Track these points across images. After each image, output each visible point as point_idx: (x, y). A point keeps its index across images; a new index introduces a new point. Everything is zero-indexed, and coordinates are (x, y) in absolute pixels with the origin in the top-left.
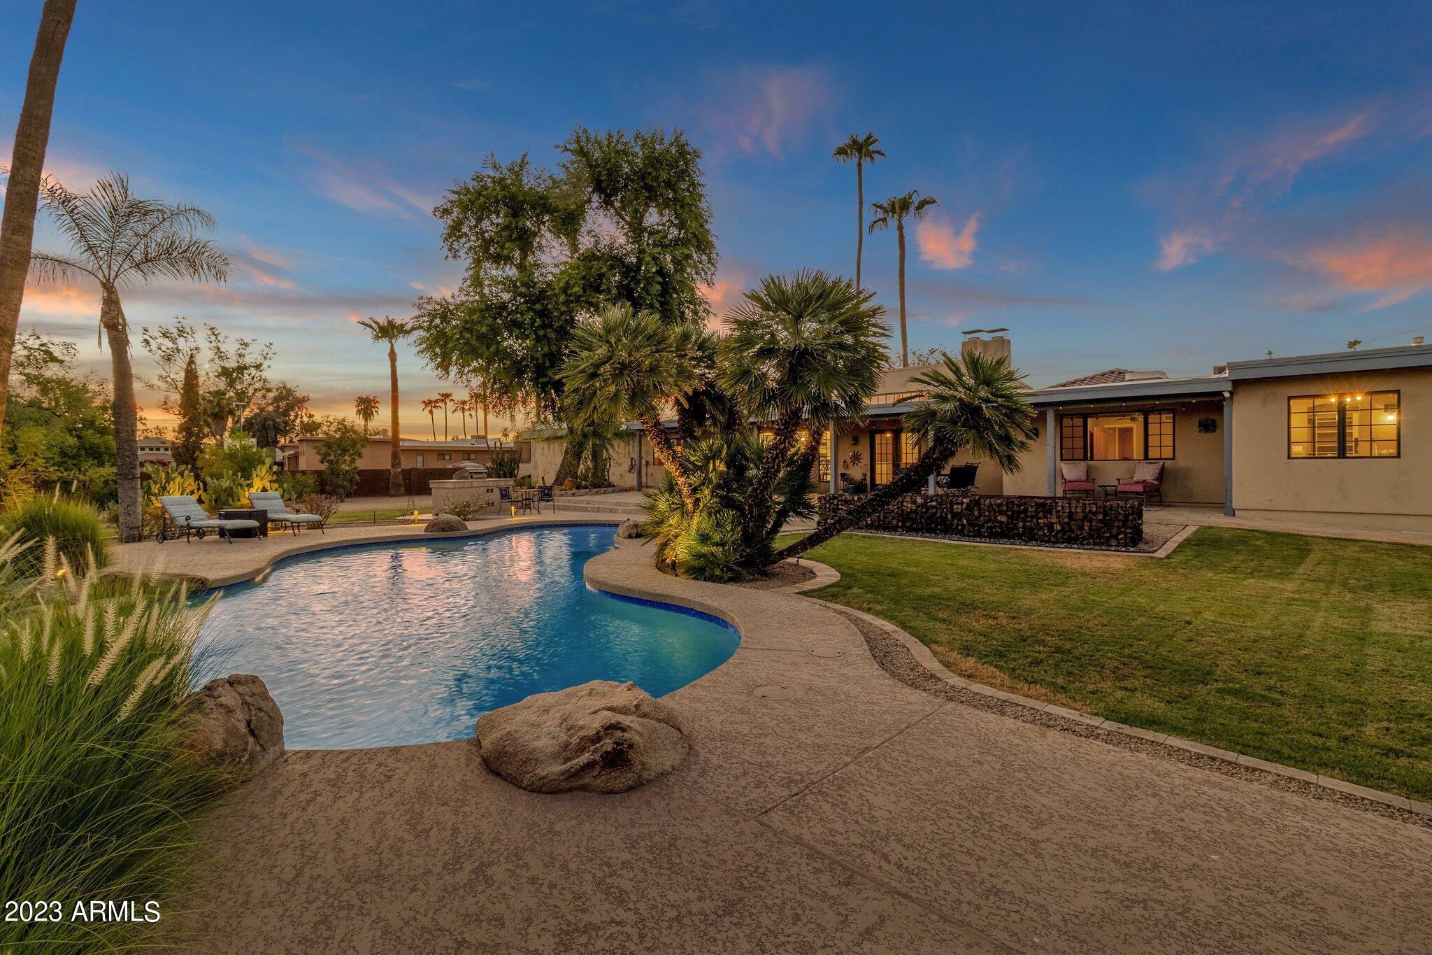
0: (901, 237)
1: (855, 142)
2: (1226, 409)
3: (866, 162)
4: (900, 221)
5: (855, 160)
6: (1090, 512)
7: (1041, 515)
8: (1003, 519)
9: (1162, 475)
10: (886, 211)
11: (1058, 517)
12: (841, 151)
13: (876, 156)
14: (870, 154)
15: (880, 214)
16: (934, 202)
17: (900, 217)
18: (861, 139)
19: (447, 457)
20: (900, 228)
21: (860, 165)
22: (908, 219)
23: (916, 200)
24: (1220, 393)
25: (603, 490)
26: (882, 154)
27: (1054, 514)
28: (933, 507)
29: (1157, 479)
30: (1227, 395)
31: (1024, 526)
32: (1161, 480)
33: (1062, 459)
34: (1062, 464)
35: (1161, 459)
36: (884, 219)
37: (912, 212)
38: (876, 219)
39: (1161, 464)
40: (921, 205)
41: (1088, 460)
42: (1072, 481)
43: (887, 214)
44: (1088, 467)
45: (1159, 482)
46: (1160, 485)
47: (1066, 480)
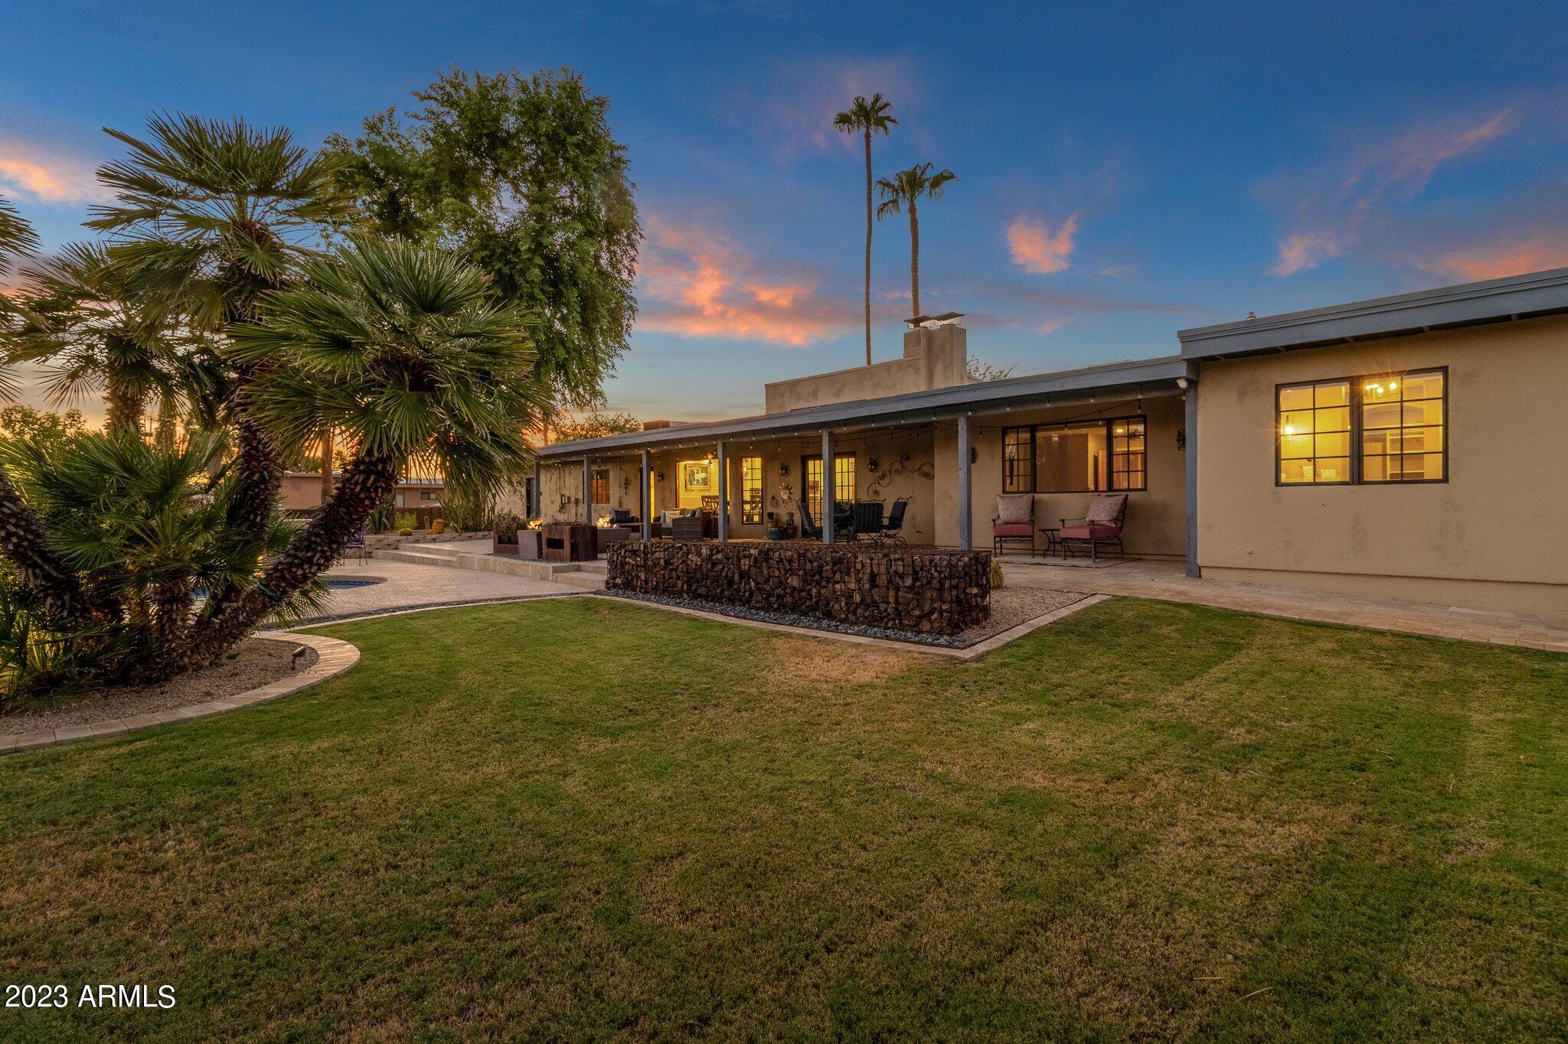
0: (914, 222)
1: (861, 107)
2: (1188, 409)
3: (877, 134)
4: (912, 202)
5: (863, 130)
6: (896, 572)
7: (837, 577)
8: (794, 581)
9: (1125, 512)
10: (895, 190)
11: (859, 581)
12: (843, 119)
13: (887, 123)
14: (880, 122)
15: (889, 196)
16: (952, 177)
17: (912, 195)
18: (869, 101)
19: (433, 496)
20: (912, 210)
21: (868, 136)
22: (922, 200)
23: (930, 174)
24: (1172, 383)
25: (480, 534)
26: (893, 121)
27: (852, 574)
28: (720, 562)
29: (1115, 520)
30: (1183, 384)
31: (819, 593)
32: (1123, 521)
33: (1004, 492)
34: (998, 499)
35: (1129, 490)
36: (894, 201)
37: (927, 191)
38: (886, 201)
39: (1123, 497)
40: (937, 181)
41: (1035, 492)
42: (1006, 523)
43: (897, 194)
44: (1033, 502)
45: (1119, 524)
46: (1121, 529)
47: (1000, 522)
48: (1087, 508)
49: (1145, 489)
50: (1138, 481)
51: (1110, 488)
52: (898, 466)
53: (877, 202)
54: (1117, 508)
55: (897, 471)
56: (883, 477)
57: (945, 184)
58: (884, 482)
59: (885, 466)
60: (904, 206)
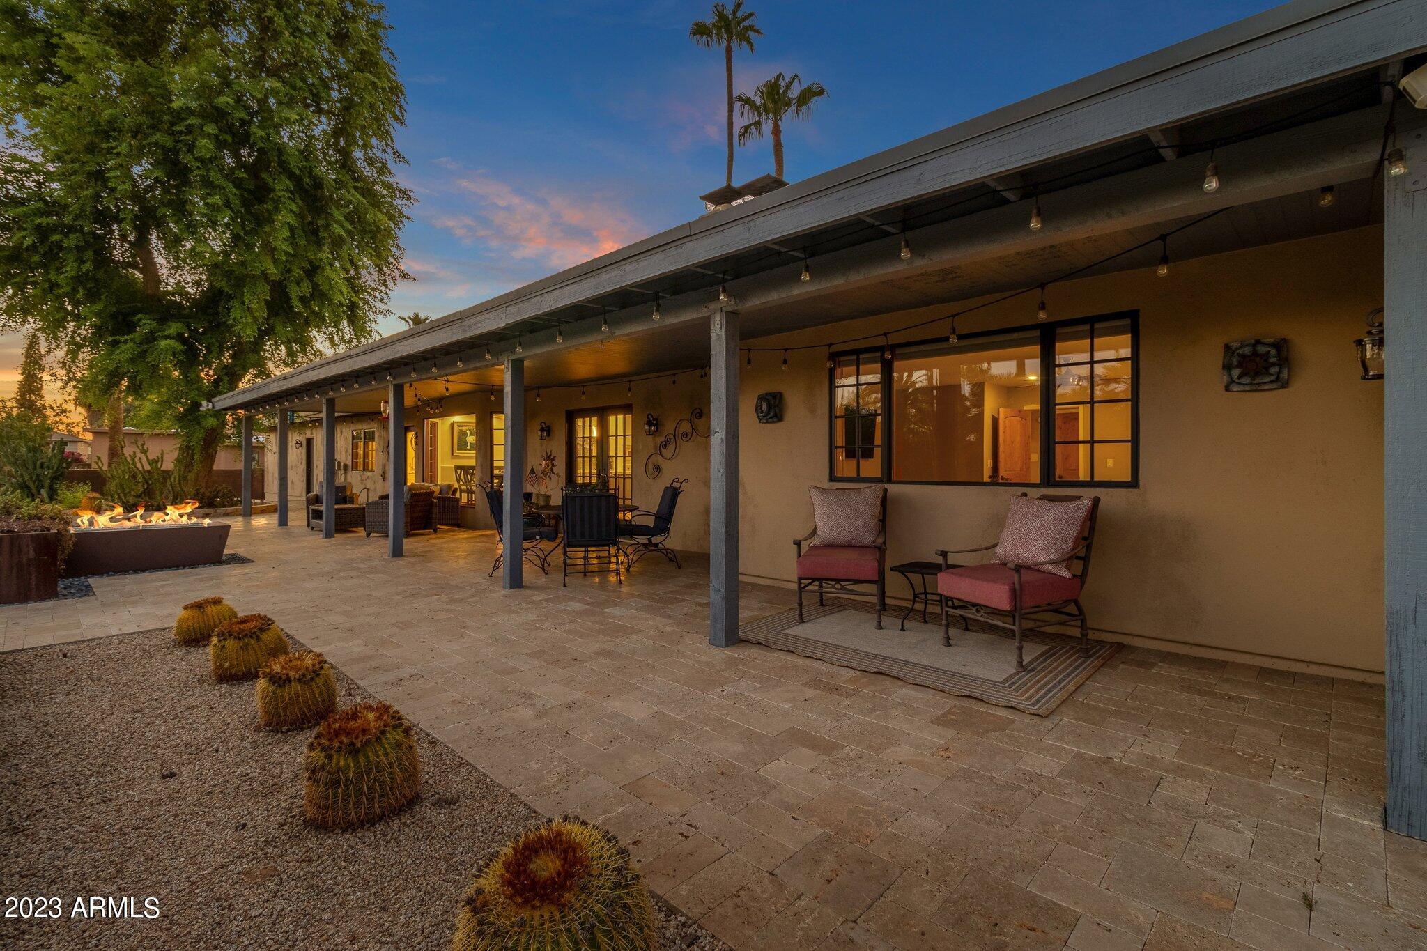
1: (721, 15)
3: (739, 47)
4: (776, 122)
5: (724, 43)
9: (1089, 539)
10: (757, 109)
12: (701, 30)
13: (750, 34)
14: (743, 34)
17: (777, 115)
18: (730, 10)
20: (777, 133)
21: (729, 51)
22: (788, 120)
23: (796, 89)
26: (758, 32)
29: (1068, 560)
32: (1085, 559)
33: (832, 478)
34: (814, 493)
35: (1092, 484)
36: (758, 124)
37: (794, 107)
38: (746, 123)
39: (1086, 503)
40: (807, 96)
41: (890, 481)
42: (829, 546)
43: (759, 113)
44: (884, 501)
45: (1078, 567)
46: (1081, 578)
47: (816, 541)
48: (998, 523)
49: (1134, 483)
50: (1114, 463)
51: (1048, 477)
52: (685, 427)
53: (739, 124)
54: (1072, 532)
55: (685, 435)
56: (665, 445)
57: (815, 101)
58: (668, 452)
59: (669, 427)
60: (767, 127)
